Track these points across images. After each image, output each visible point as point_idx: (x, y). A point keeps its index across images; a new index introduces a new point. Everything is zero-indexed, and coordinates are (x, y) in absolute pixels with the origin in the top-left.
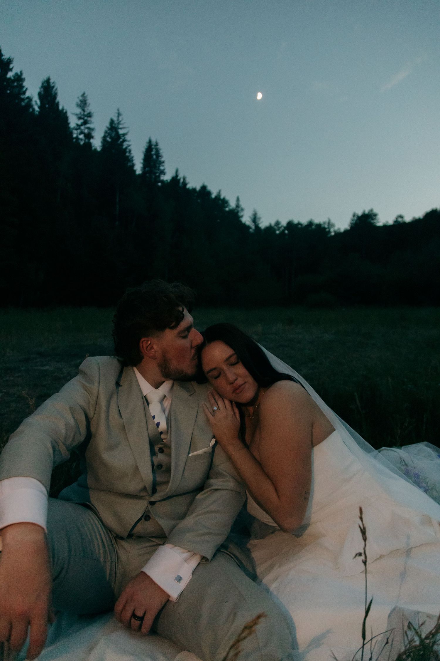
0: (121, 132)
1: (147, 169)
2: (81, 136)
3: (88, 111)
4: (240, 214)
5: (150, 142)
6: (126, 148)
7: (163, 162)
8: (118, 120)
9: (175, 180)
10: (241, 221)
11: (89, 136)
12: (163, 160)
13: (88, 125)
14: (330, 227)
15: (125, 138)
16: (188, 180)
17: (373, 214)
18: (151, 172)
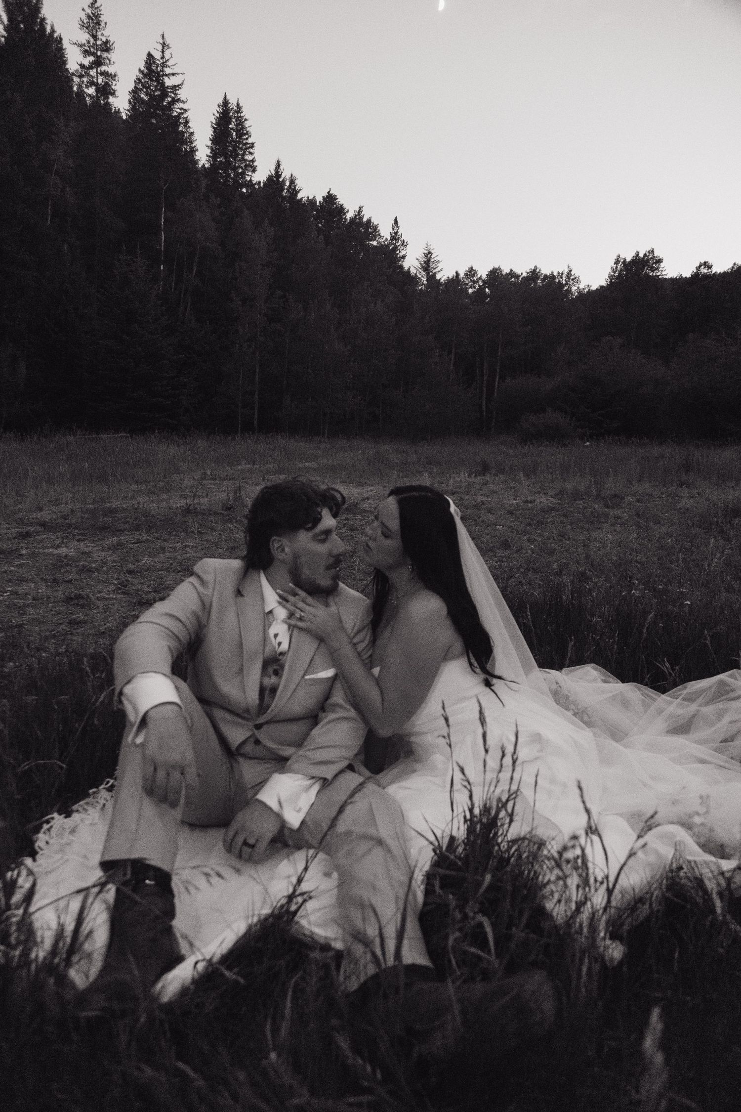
0: (168, 82)
1: (218, 160)
2: (91, 91)
3: (104, 39)
4: (400, 253)
5: (226, 103)
6: (180, 114)
7: (252, 145)
8: (163, 58)
9: (275, 181)
10: (401, 267)
11: (106, 91)
12: (250, 141)
13: (103, 68)
14: (571, 282)
15: (175, 94)
16: (299, 184)
17: (653, 258)
18: (227, 165)
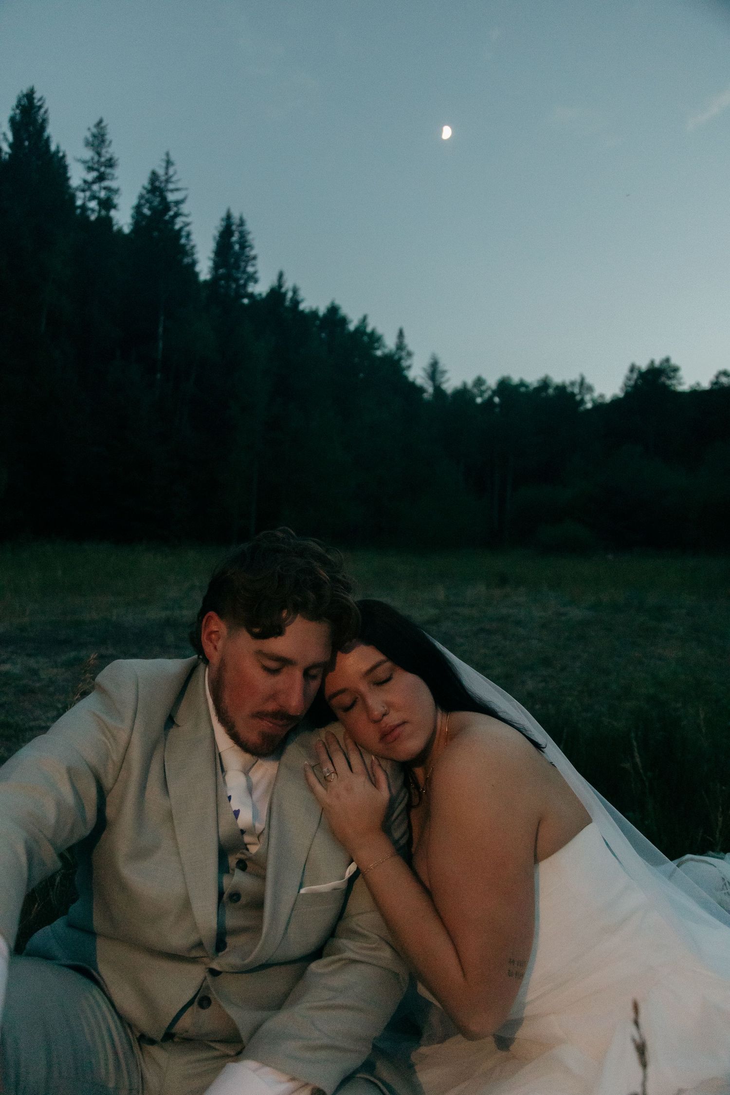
0: (171, 197)
1: (220, 271)
2: (93, 204)
3: (108, 156)
4: (404, 363)
5: (229, 217)
6: (181, 229)
7: (254, 258)
8: (166, 174)
9: (276, 294)
10: (406, 378)
11: (107, 204)
12: (253, 253)
13: (106, 183)
14: (584, 391)
15: (179, 209)
16: (302, 294)
17: (669, 367)
18: (229, 277)
